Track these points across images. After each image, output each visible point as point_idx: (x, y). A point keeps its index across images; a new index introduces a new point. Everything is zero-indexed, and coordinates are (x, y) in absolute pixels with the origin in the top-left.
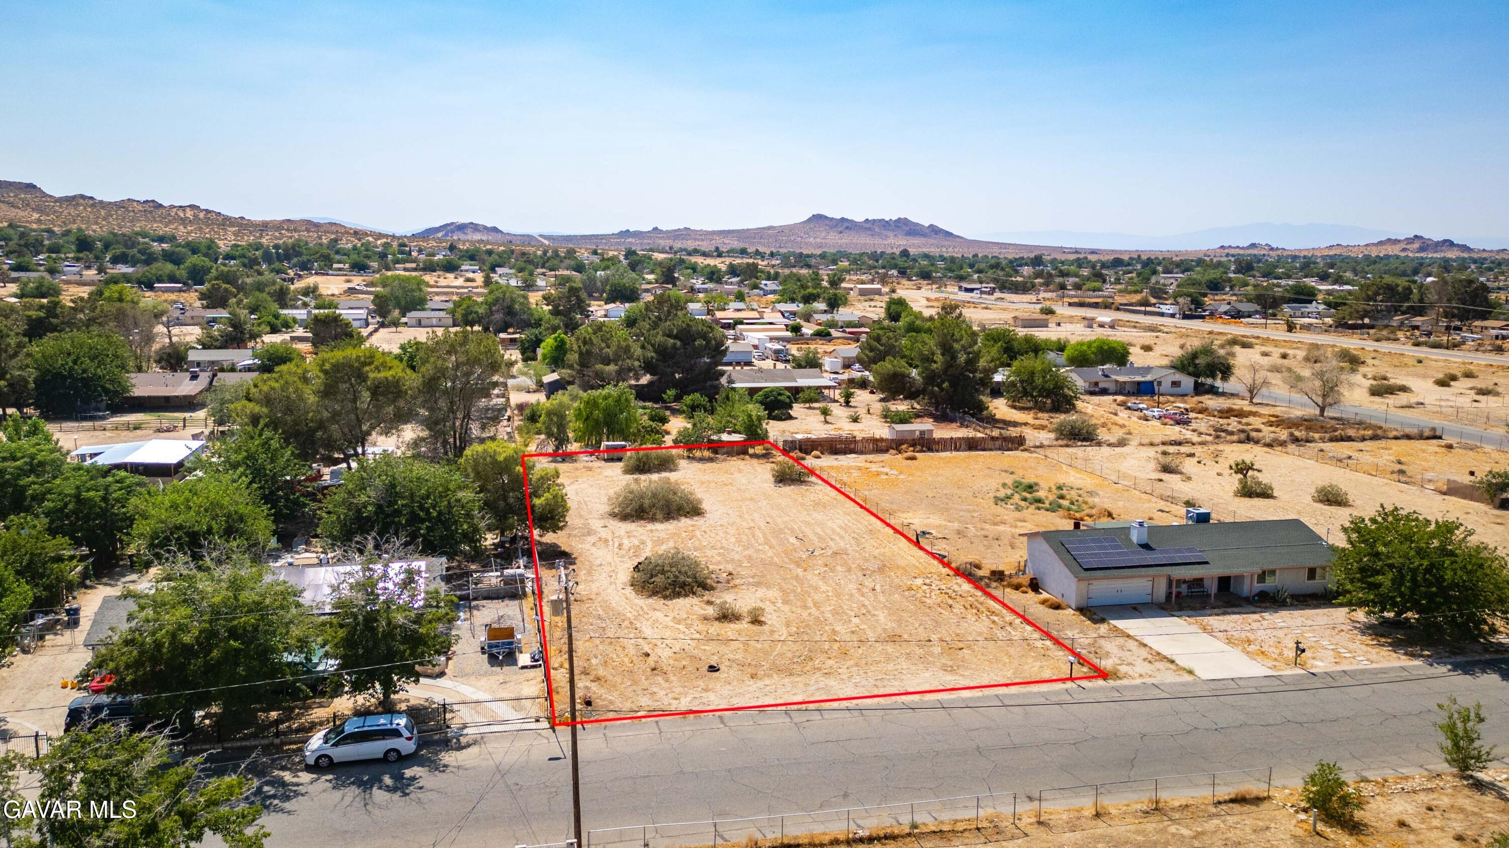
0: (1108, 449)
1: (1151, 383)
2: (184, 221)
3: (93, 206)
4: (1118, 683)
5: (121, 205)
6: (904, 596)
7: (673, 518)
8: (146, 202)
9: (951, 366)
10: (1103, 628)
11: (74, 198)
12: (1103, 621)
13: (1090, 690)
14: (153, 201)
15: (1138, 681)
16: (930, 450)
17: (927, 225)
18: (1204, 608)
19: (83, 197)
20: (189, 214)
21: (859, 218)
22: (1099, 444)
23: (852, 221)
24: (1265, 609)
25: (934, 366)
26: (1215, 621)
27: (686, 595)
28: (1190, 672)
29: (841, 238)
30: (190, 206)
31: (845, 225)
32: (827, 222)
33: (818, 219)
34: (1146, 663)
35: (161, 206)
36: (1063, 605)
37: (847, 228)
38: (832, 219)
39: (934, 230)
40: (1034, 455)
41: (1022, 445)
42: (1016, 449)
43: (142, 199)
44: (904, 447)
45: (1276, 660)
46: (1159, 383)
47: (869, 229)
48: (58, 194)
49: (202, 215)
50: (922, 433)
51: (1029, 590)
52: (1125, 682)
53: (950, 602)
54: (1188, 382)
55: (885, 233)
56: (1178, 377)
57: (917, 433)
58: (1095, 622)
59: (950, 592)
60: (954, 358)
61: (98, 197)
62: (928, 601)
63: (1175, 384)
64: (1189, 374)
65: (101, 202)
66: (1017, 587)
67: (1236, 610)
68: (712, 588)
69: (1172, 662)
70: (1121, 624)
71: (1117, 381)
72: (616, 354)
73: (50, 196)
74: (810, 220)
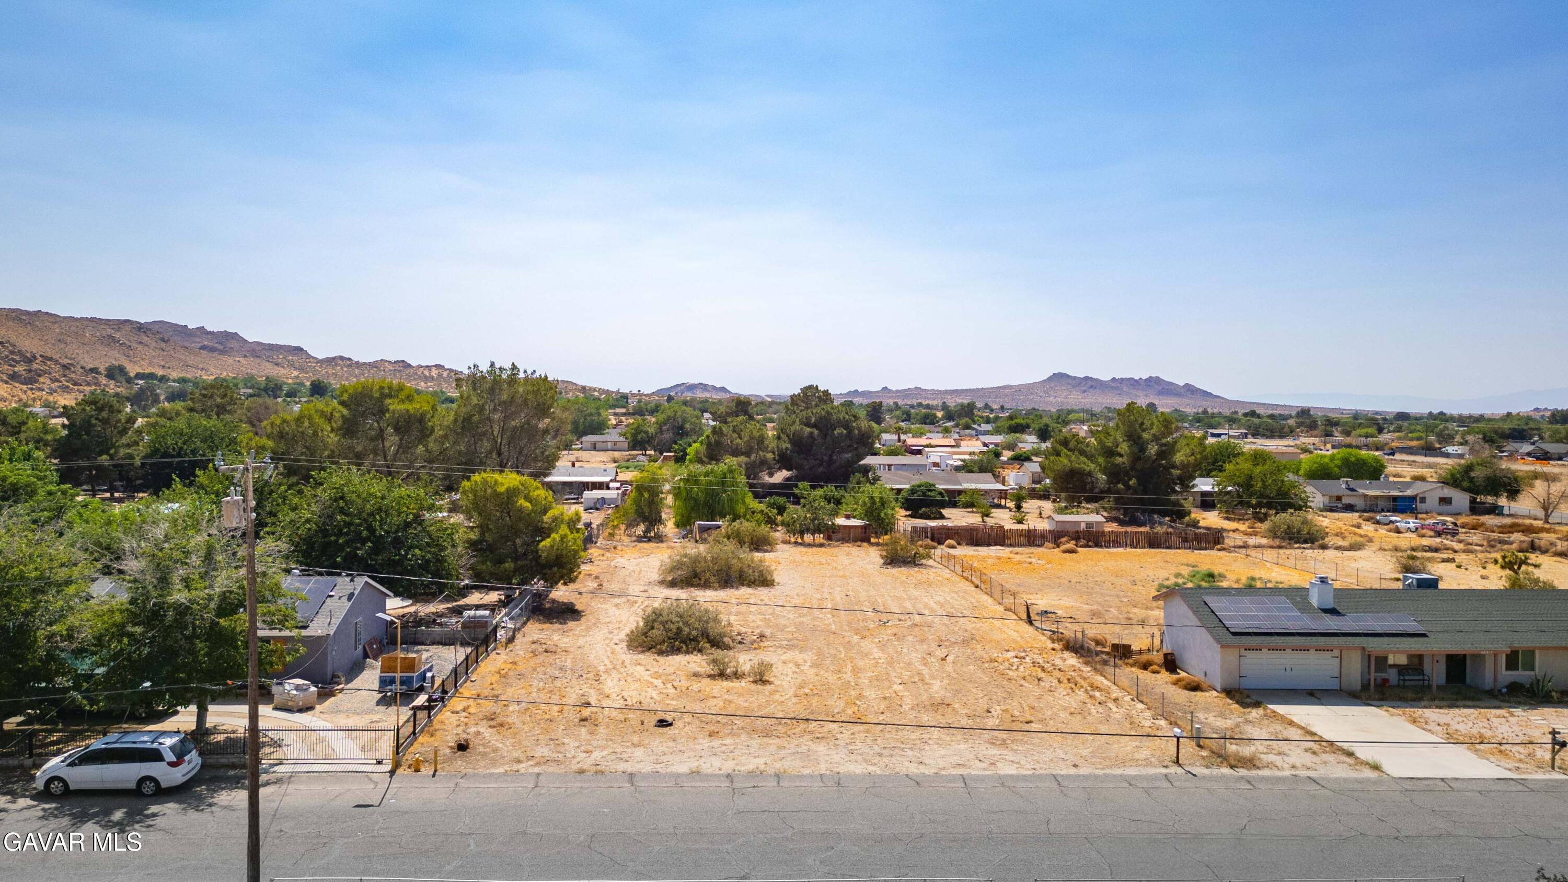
0: (1336, 552)
1: (1413, 499)
2: (426, 379)
3: (350, 366)
4: (1254, 772)
5: (374, 365)
6: (979, 667)
7: (732, 587)
8: (397, 362)
9: (1139, 459)
10: (1255, 713)
11: (334, 359)
12: (1257, 705)
13: (1204, 777)
14: (403, 361)
15: (1287, 773)
16: (1097, 545)
17: (1182, 384)
18: (1420, 699)
19: (342, 358)
20: (434, 373)
21: (1105, 377)
22: (1324, 547)
23: (1097, 380)
24: (1518, 704)
25: (1119, 460)
26: (1433, 715)
27: (687, 652)
28: (1376, 767)
29: (1084, 398)
30: (436, 366)
31: (1089, 384)
32: (1070, 381)
33: (1059, 377)
34: (1309, 754)
35: (409, 365)
36: (1204, 686)
37: (1092, 387)
38: (1075, 377)
39: (1190, 389)
40: (1233, 554)
41: (1219, 543)
42: (1212, 549)
43: (393, 359)
44: (1063, 540)
45: (1520, 760)
46: (1423, 500)
47: (1116, 388)
48: (321, 356)
49: (445, 374)
50: (1089, 525)
51: (1163, 671)
52: (1266, 772)
53: (1041, 675)
54: (1461, 499)
55: (1134, 392)
56: (1447, 492)
57: (1083, 526)
58: (1244, 705)
59: (1046, 666)
60: (1143, 449)
61: (355, 359)
62: (1011, 673)
63: (1445, 501)
64: (1465, 490)
65: (357, 363)
66: (1145, 666)
67: (1470, 703)
68: (728, 648)
69: (1350, 754)
70: (1281, 709)
71: (1365, 496)
72: (748, 444)
73: (314, 358)
74: (1050, 379)
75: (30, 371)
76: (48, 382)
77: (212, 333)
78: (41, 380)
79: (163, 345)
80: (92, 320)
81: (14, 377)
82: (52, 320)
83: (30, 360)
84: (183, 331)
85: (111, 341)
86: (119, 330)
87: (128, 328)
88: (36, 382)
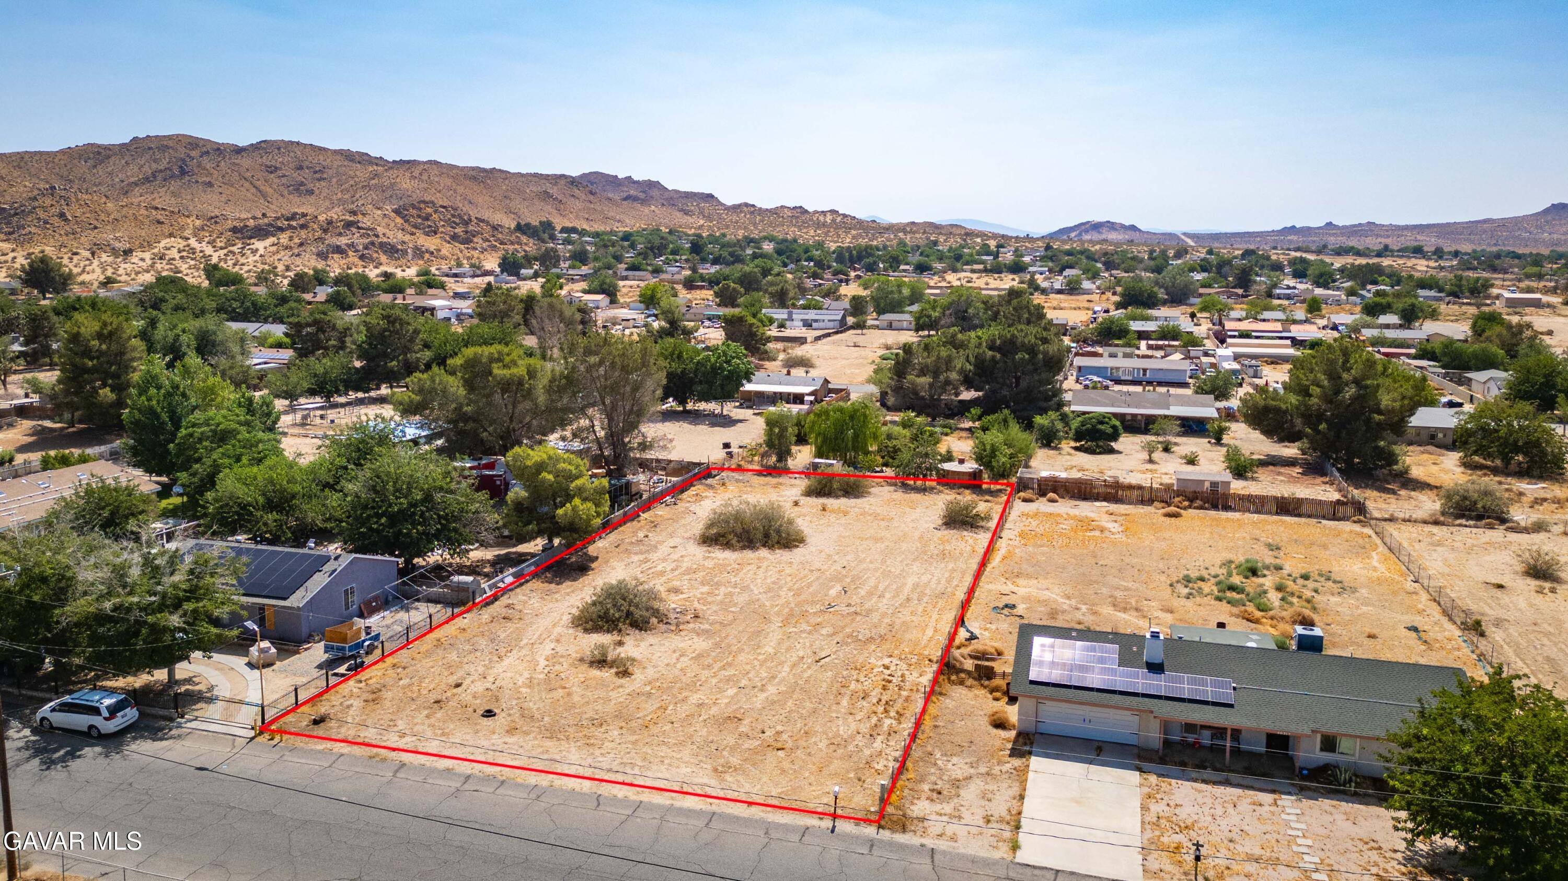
2: (822, 224)
3: (752, 213)
6: (837, 675)
8: (795, 208)
9: (1331, 402)
11: (740, 205)
12: (1026, 754)
14: (802, 207)
18: (1203, 768)
19: (746, 205)
20: (829, 218)
30: (831, 211)
33: (1560, 209)
34: (982, 821)
35: (806, 211)
43: (792, 205)
48: (729, 203)
50: (1213, 485)
51: (1005, 698)
57: (1207, 485)
58: (1016, 753)
60: (1338, 391)
61: (759, 205)
62: (852, 686)
65: (760, 209)
66: (992, 691)
67: (1249, 782)
73: (722, 205)
75: (467, 232)
76: (481, 241)
77: (638, 182)
78: (475, 240)
79: (591, 198)
80: (535, 175)
81: (455, 237)
82: (503, 176)
83: (467, 223)
84: (612, 181)
85: (546, 196)
86: (556, 184)
87: (563, 182)
88: (471, 241)
